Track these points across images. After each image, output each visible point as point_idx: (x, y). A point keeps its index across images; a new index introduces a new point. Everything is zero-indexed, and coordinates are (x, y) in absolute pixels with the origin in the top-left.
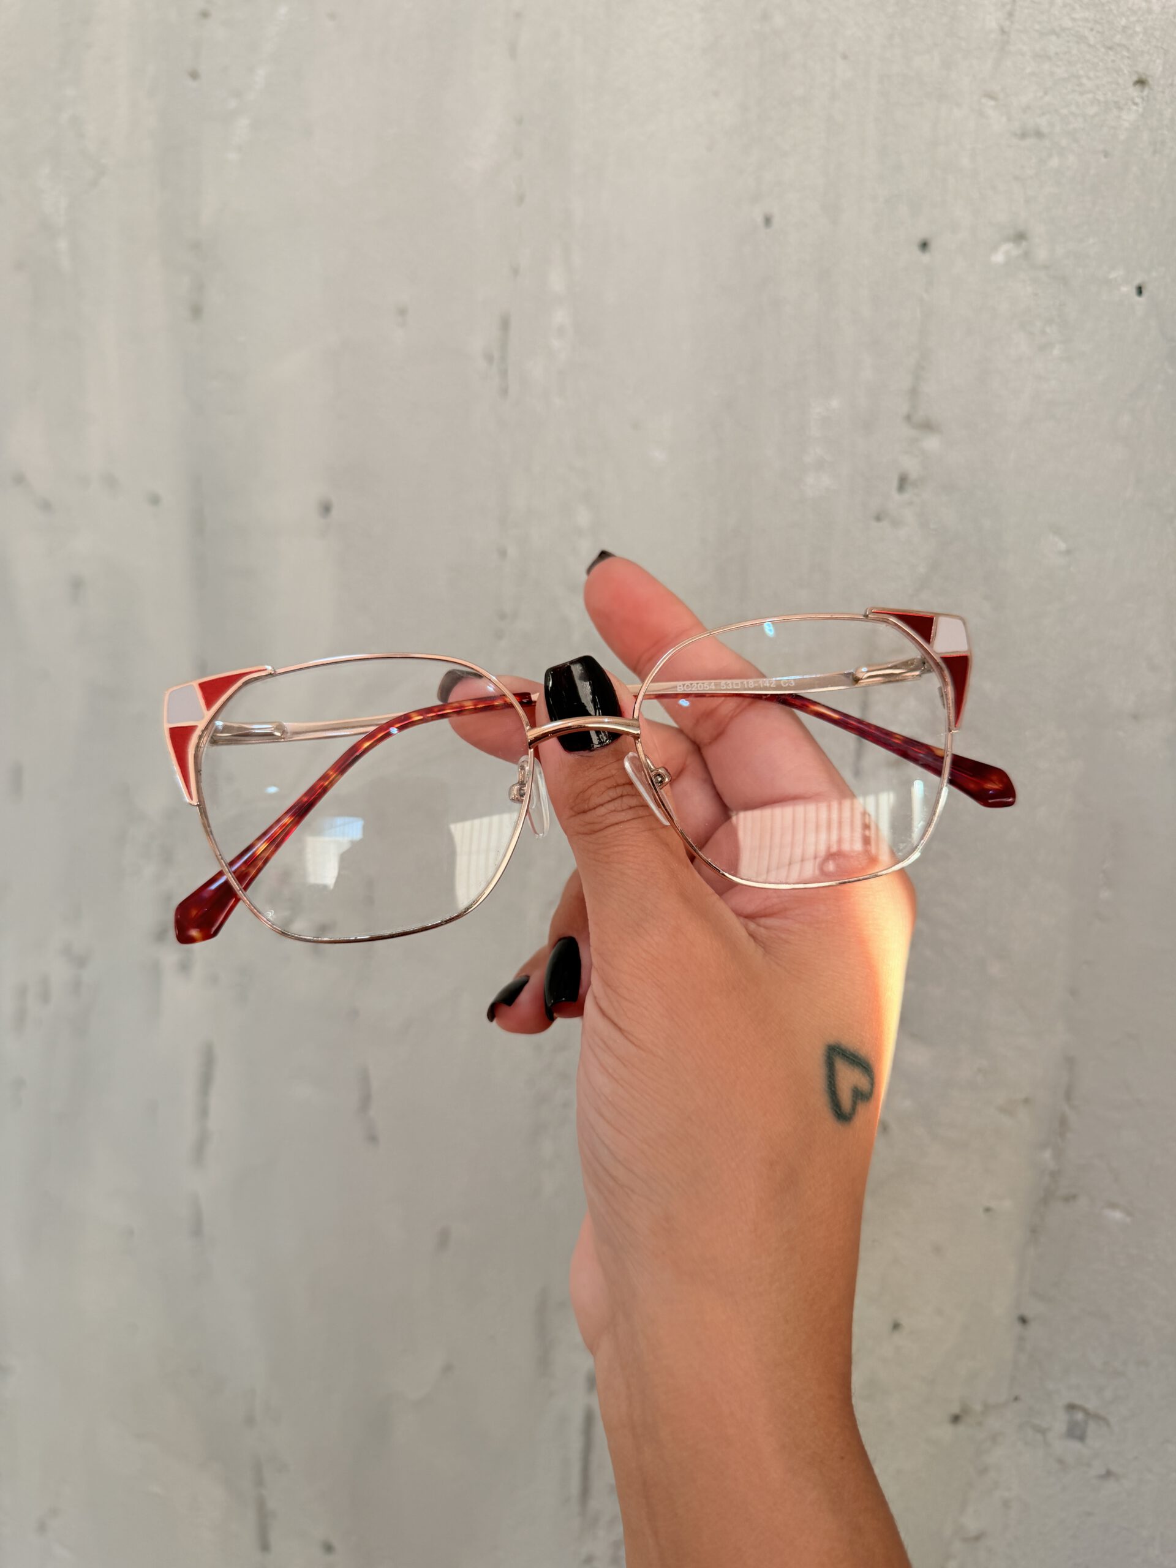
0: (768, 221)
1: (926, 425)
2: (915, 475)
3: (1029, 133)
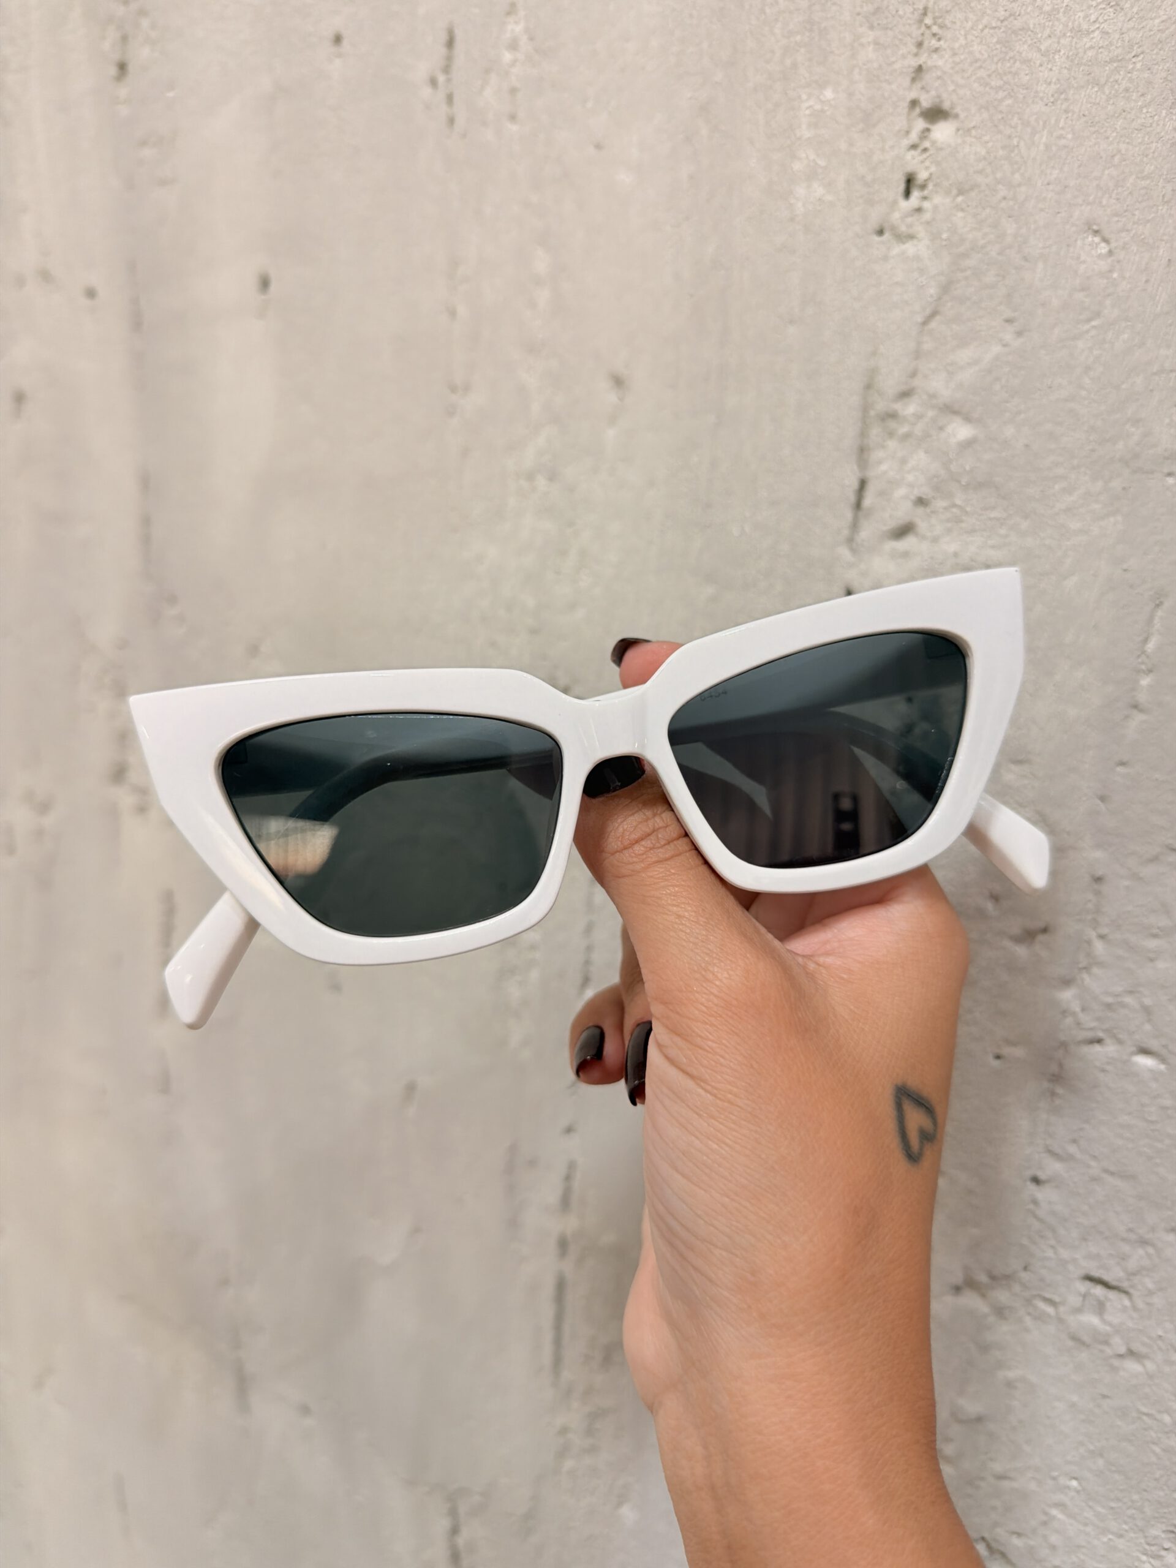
1: (935, 114)
2: (922, 176)
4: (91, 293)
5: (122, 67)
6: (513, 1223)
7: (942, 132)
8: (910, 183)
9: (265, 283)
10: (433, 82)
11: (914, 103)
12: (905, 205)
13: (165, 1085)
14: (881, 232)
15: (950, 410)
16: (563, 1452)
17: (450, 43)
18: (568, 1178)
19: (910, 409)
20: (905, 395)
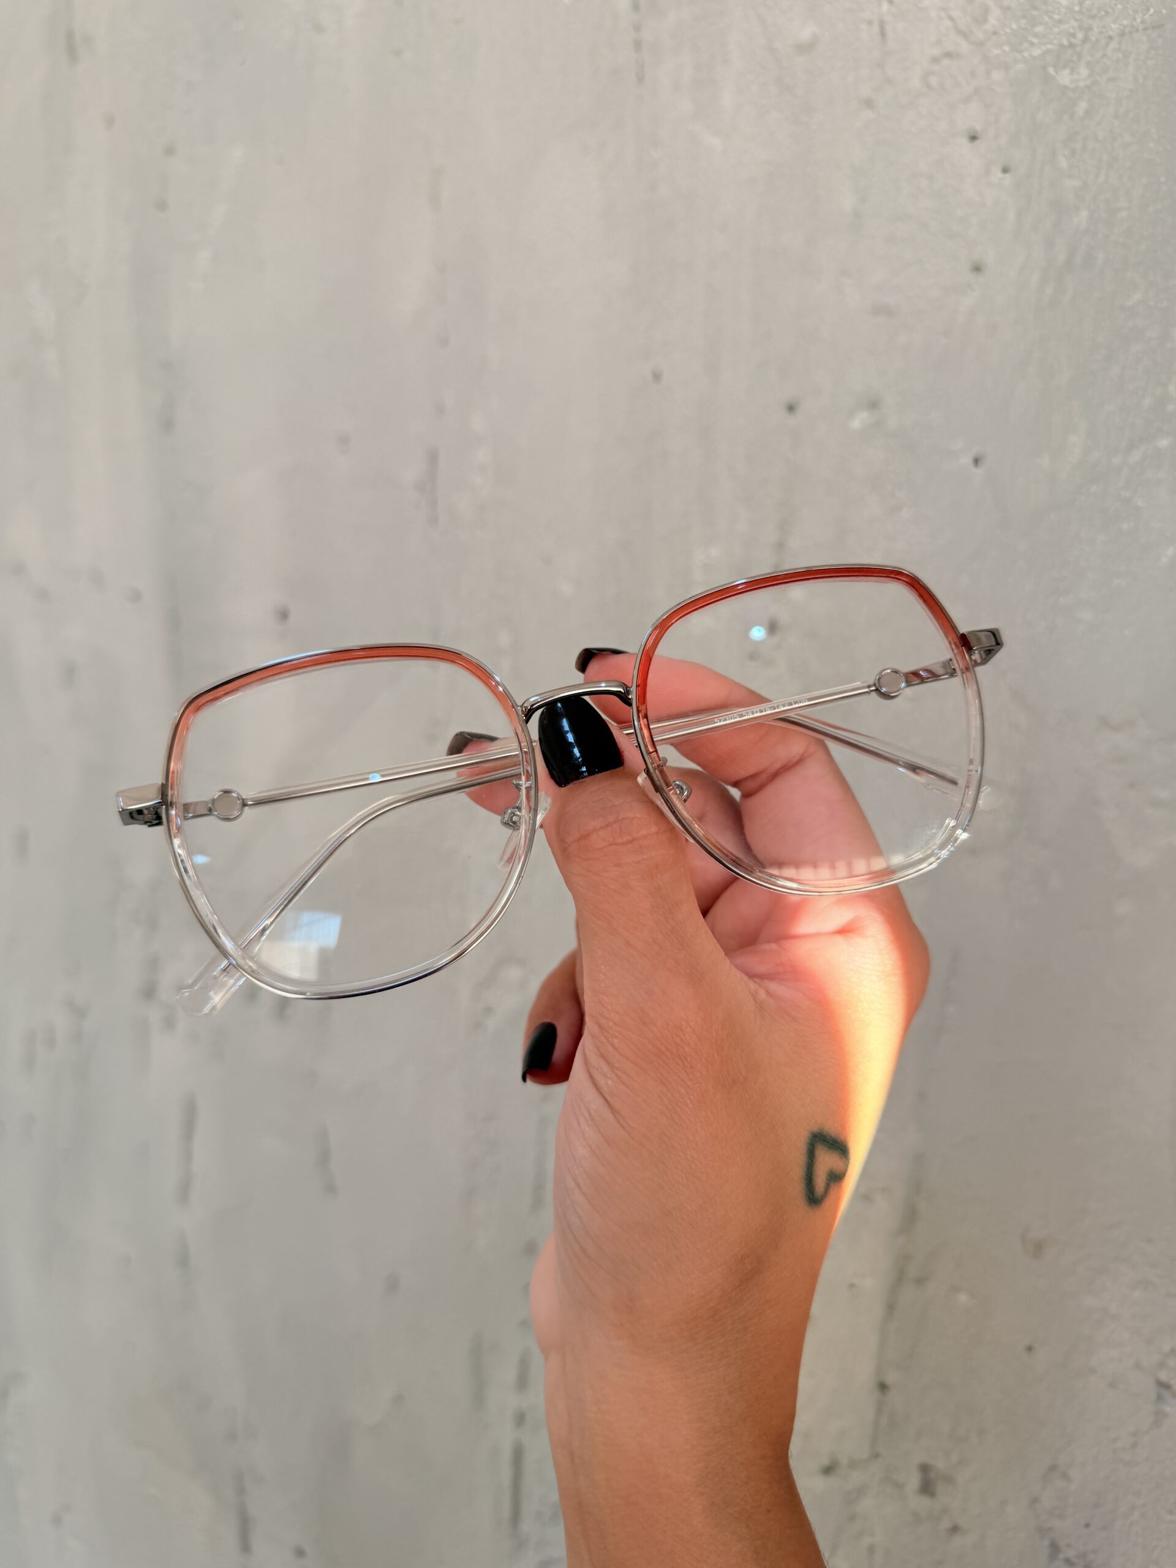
2: (783, 621)
3: (881, 310)
4: (136, 597)
5: (168, 425)
6: (479, 1397)
7: (797, 594)
8: (774, 626)
9: (284, 615)
10: (421, 489)
12: (769, 641)
13: (183, 1261)
14: (753, 657)
17: (433, 458)
18: (524, 1366)
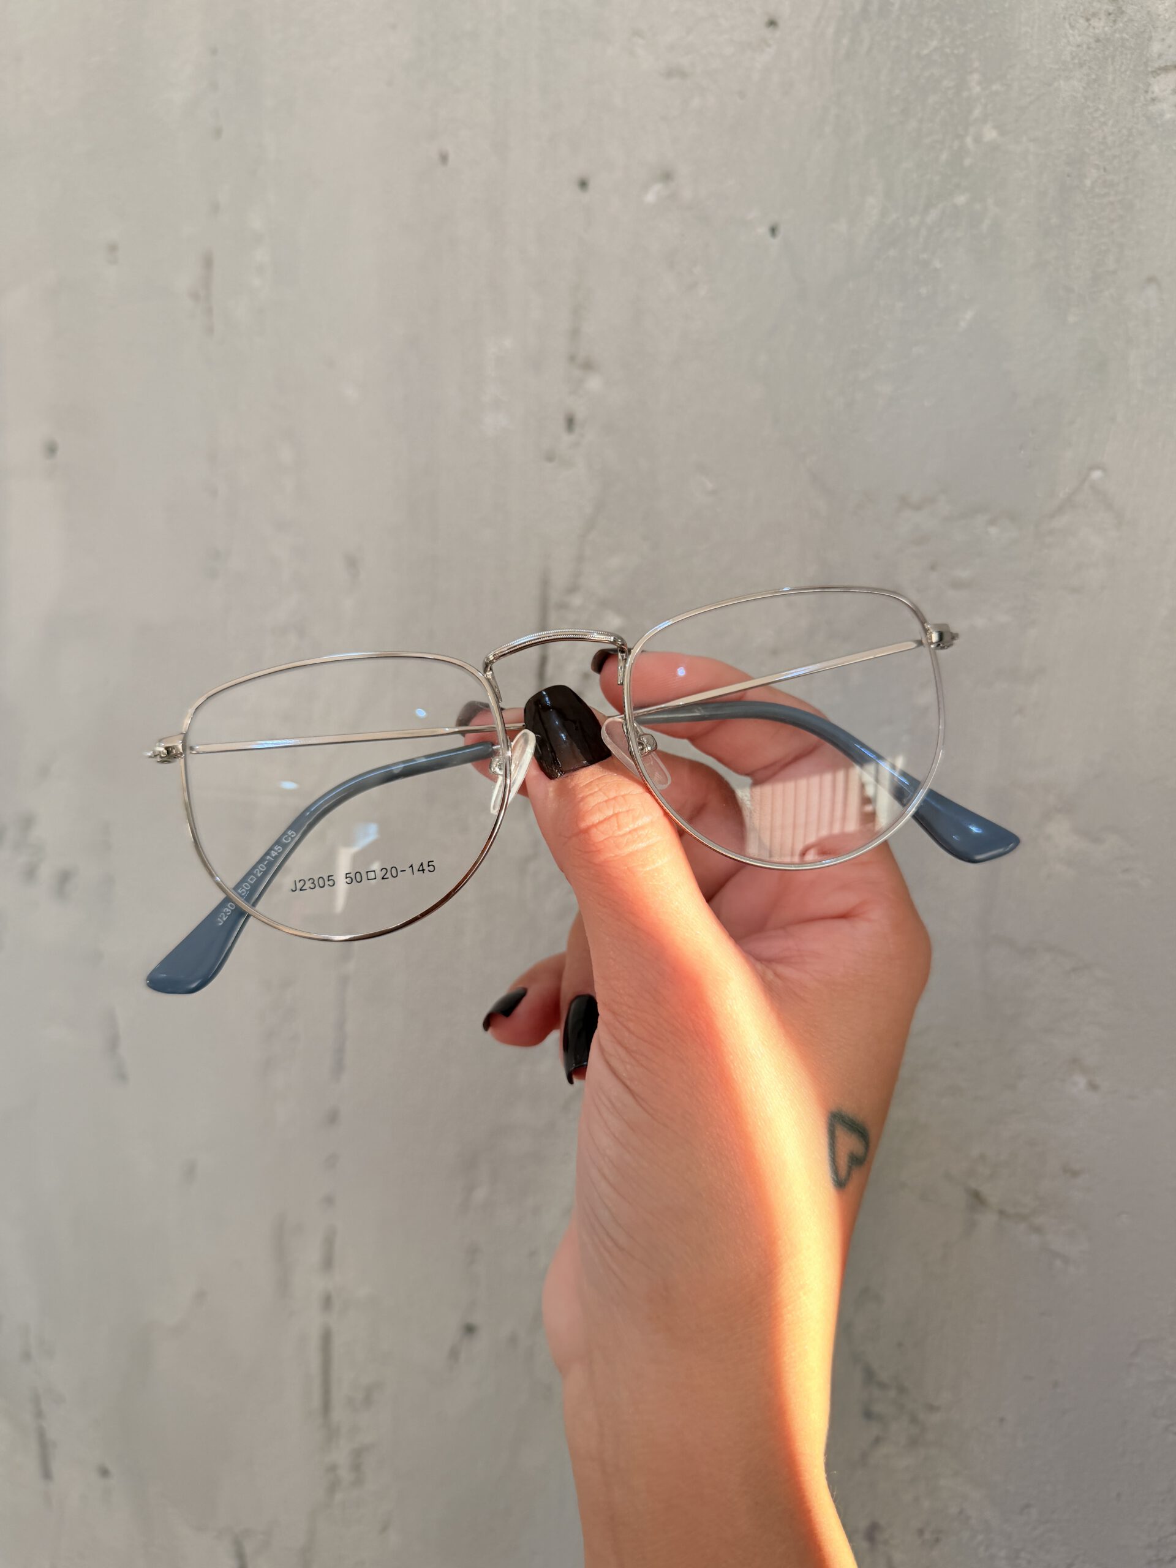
0: (444, 158)
1: (588, 366)
2: (580, 415)
3: (674, 72)
6: (284, 1284)
7: (594, 383)
8: (570, 422)
9: (51, 449)
10: (195, 296)
11: (572, 358)
12: (567, 439)
14: (550, 457)
15: (604, 604)
16: (333, 1487)
17: (208, 262)
18: (329, 1243)
19: (577, 600)
20: (573, 589)
